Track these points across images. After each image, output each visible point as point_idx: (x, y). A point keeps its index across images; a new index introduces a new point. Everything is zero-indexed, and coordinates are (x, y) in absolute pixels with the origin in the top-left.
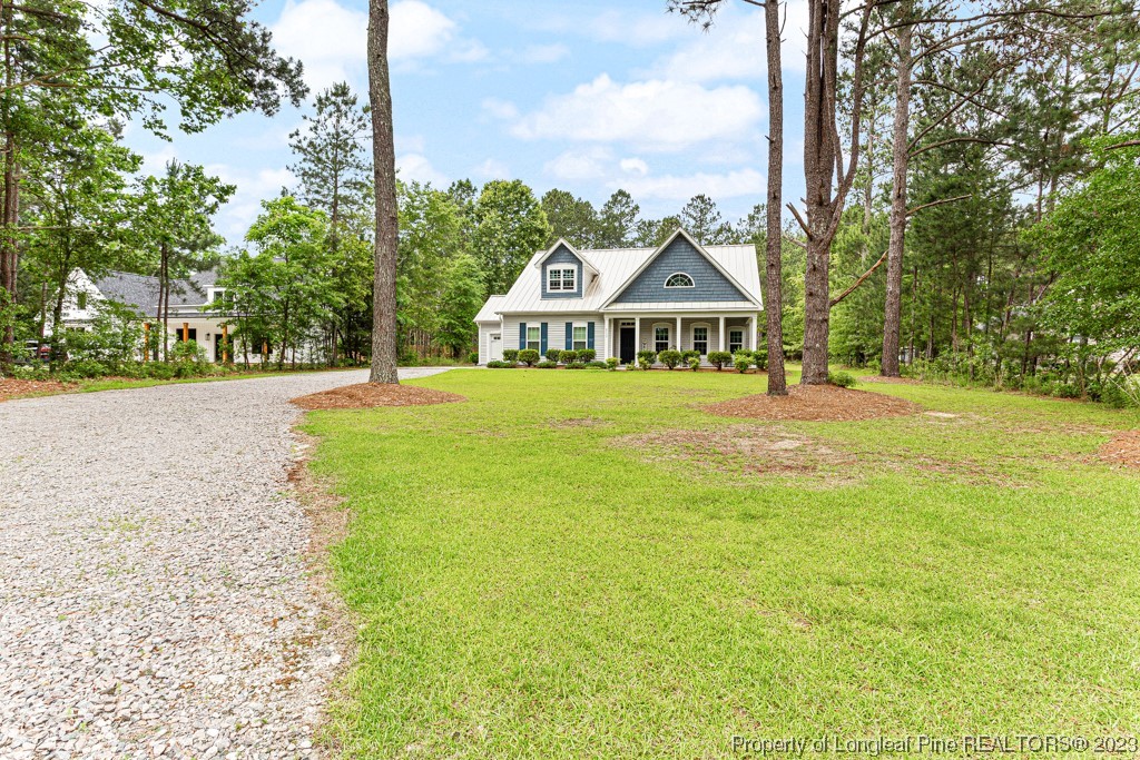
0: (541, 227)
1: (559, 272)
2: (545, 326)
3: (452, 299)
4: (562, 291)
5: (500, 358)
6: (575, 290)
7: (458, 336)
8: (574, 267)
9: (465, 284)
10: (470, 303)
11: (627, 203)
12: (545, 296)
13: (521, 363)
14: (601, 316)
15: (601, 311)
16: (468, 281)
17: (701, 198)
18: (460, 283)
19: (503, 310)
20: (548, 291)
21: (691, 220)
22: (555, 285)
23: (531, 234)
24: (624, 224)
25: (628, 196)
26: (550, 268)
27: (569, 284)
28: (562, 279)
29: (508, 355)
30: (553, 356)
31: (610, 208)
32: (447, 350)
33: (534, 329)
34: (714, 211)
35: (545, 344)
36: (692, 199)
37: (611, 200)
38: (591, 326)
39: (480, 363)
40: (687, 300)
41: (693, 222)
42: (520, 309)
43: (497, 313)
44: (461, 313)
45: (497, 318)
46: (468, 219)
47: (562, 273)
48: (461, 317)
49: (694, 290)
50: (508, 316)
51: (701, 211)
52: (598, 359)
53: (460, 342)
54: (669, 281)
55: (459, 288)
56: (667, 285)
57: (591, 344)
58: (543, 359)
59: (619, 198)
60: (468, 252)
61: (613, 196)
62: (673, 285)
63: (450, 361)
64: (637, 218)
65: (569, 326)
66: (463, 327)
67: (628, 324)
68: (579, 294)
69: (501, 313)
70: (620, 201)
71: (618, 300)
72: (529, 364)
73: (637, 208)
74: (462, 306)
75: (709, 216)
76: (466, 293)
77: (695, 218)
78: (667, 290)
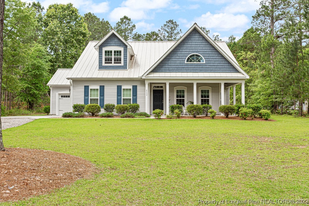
0: (84, 31)
1: (111, 52)
2: (102, 88)
3: (29, 71)
4: (113, 64)
5: (71, 110)
6: (122, 64)
7: (33, 95)
8: (121, 49)
9: (39, 62)
10: (41, 75)
11: (128, 23)
12: (101, 67)
13: (87, 114)
14: (142, 81)
15: (143, 78)
16: (40, 61)
17: (171, 21)
18: (35, 61)
19: (73, 77)
20: (104, 64)
21: (166, 33)
22: (108, 60)
23: (77, 35)
24: (127, 35)
25: (130, 20)
26: (105, 49)
27: (118, 60)
28: (113, 57)
29: (76, 108)
30: (109, 108)
31: (119, 26)
32: (25, 105)
33: (94, 90)
34: (178, 29)
35: (102, 100)
36: (167, 22)
37: (120, 21)
38: (135, 88)
39: (51, 113)
40: (201, 71)
41: (167, 34)
42: (85, 76)
43: (68, 79)
44: (35, 81)
45: (68, 83)
46: (39, 24)
47: (113, 53)
48: (35, 84)
49: (203, 65)
50: (76, 81)
51: (172, 28)
52: (141, 110)
53: (34, 99)
54: (189, 58)
55: (34, 64)
56: (188, 61)
57: (135, 100)
58: (103, 111)
59: (124, 20)
60: (39, 43)
61: (121, 19)
62: (191, 61)
63: (27, 112)
64: (134, 32)
65: (119, 88)
66: (36, 90)
67: (158, 87)
68: (124, 67)
69: (71, 79)
70: (125, 22)
71: (155, 70)
72: (93, 115)
73: (134, 26)
74: (36, 76)
75: (175, 32)
76: (38, 68)
77: (168, 32)
78: (187, 65)
